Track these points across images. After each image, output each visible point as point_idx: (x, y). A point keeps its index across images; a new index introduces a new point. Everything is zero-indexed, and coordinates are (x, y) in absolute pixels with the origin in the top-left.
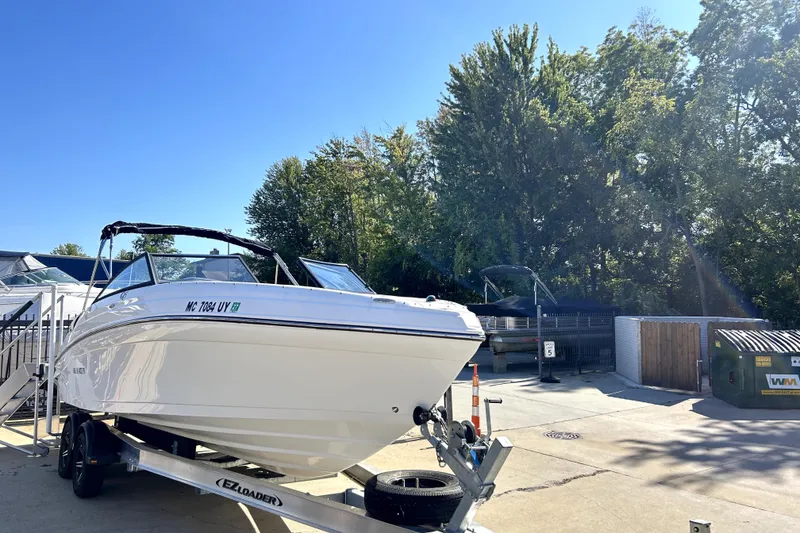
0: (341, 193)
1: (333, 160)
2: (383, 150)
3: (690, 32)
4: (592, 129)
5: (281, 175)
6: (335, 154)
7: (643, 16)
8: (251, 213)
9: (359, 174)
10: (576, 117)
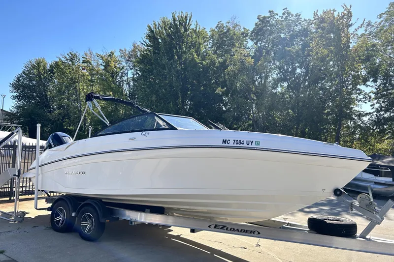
0: (74, 81)
1: (70, 63)
2: (101, 61)
3: (252, 30)
4: (217, 68)
5: (34, 67)
6: (71, 60)
7: (233, 18)
8: (13, 86)
9: (86, 73)
10: (211, 61)
